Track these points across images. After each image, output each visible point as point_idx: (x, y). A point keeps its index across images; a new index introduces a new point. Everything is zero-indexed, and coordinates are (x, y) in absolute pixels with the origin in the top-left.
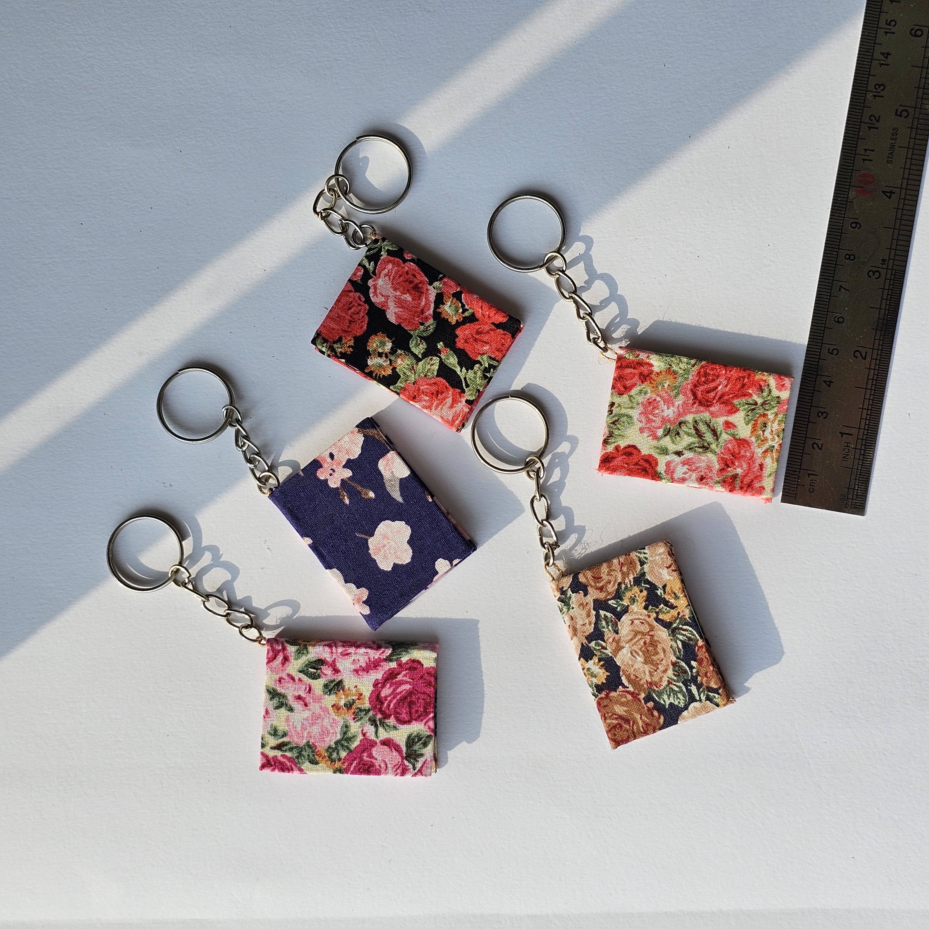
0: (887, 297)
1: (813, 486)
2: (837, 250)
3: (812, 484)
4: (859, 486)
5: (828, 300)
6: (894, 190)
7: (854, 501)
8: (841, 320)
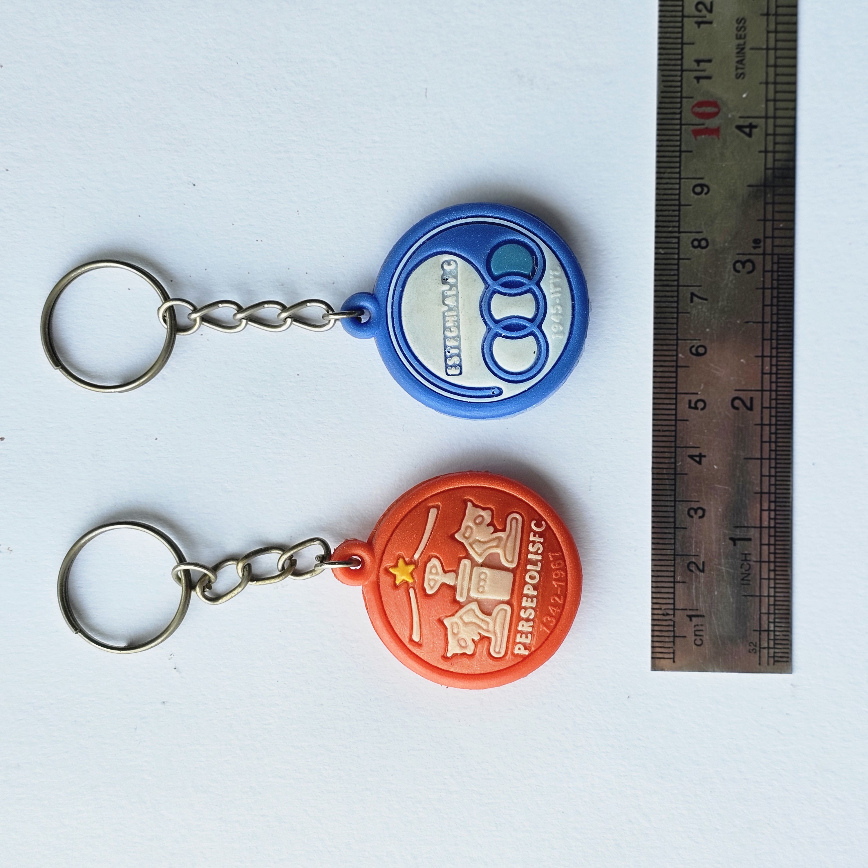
0: (772, 300)
1: (700, 636)
2: (676, 235)
3: (697, 633)
4: (777, 624)
5: (675, 321)
6: (754, 122)
7: (772, 651)
8: (701, 350)
